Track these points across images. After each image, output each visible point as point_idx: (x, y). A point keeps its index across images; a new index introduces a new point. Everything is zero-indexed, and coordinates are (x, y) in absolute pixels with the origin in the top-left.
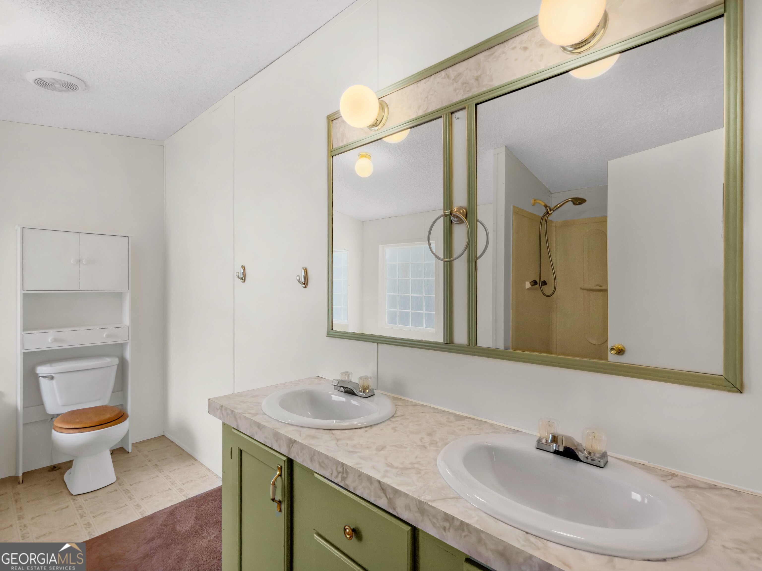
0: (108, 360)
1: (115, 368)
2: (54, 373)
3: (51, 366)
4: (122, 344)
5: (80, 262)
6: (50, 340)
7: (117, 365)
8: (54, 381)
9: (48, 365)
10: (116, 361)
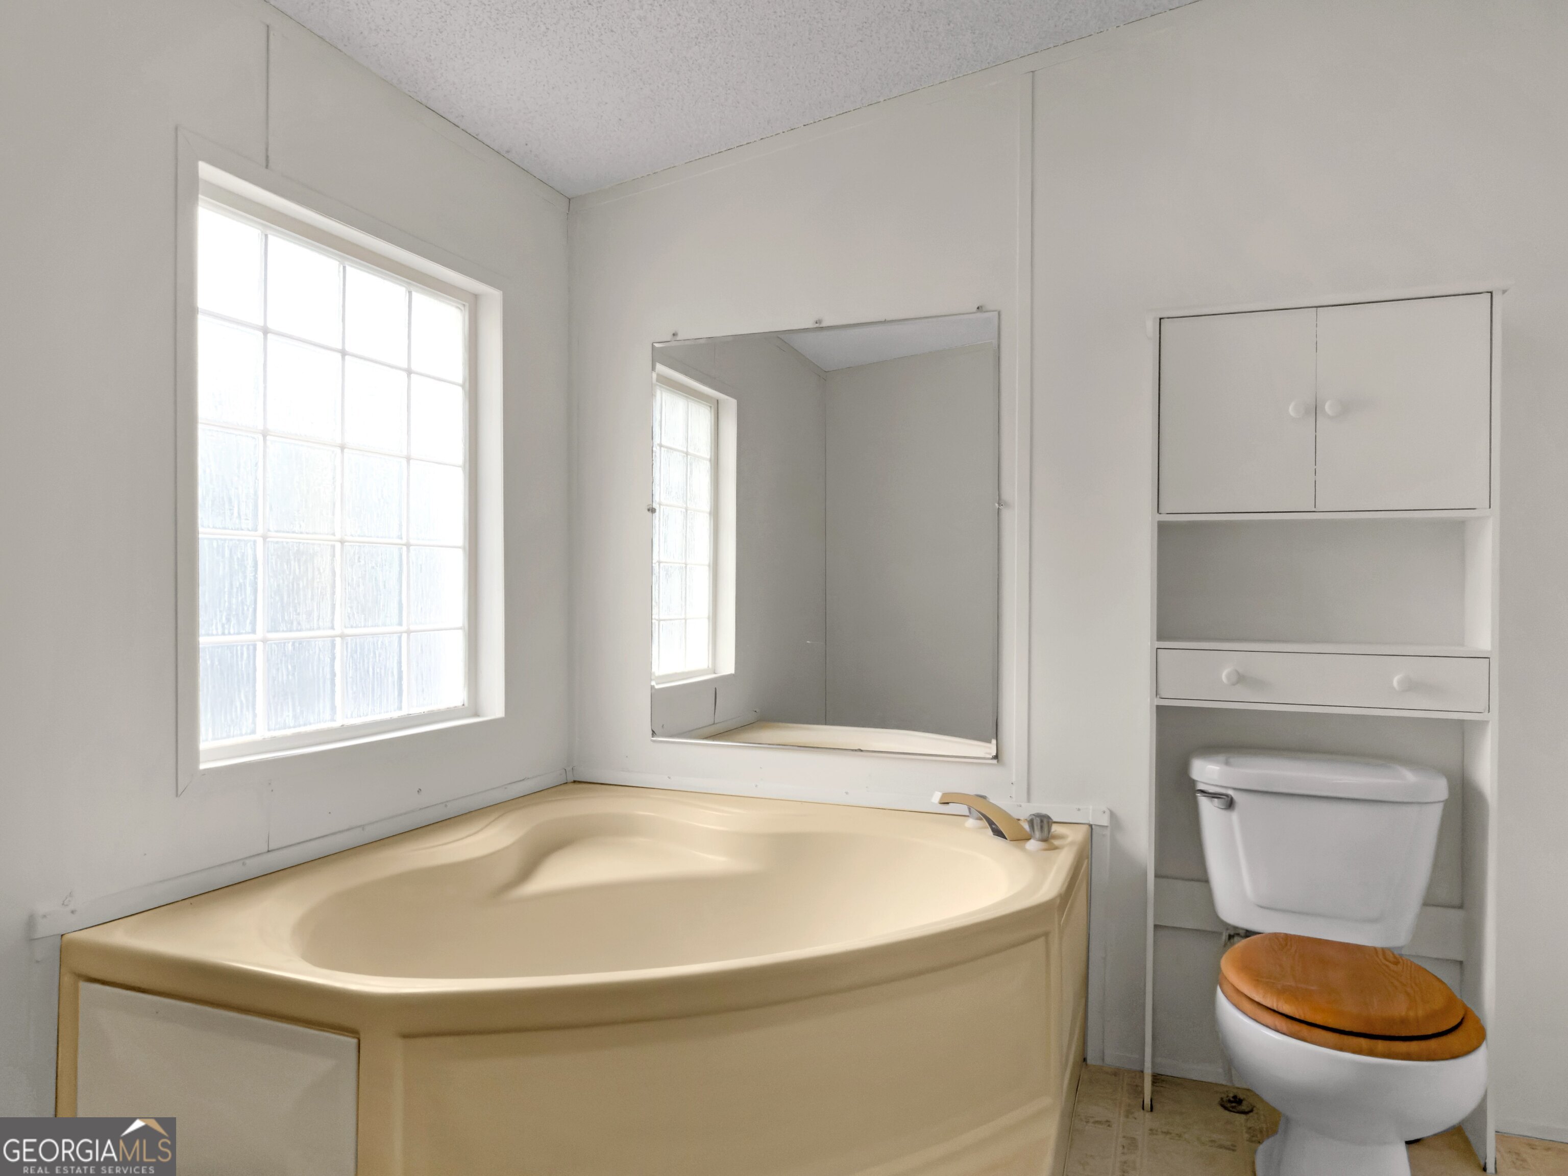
0: (1409, 777)
1: (1434, 815)
2: (1235, 789)
3: (1227, 763)
4: (1461, 722)
5: (1316, 410)
6: (1224, 675)
7: (1441, 806)
8: (1234, 816)
9: (1222, 758)
10: (1440, 789)
